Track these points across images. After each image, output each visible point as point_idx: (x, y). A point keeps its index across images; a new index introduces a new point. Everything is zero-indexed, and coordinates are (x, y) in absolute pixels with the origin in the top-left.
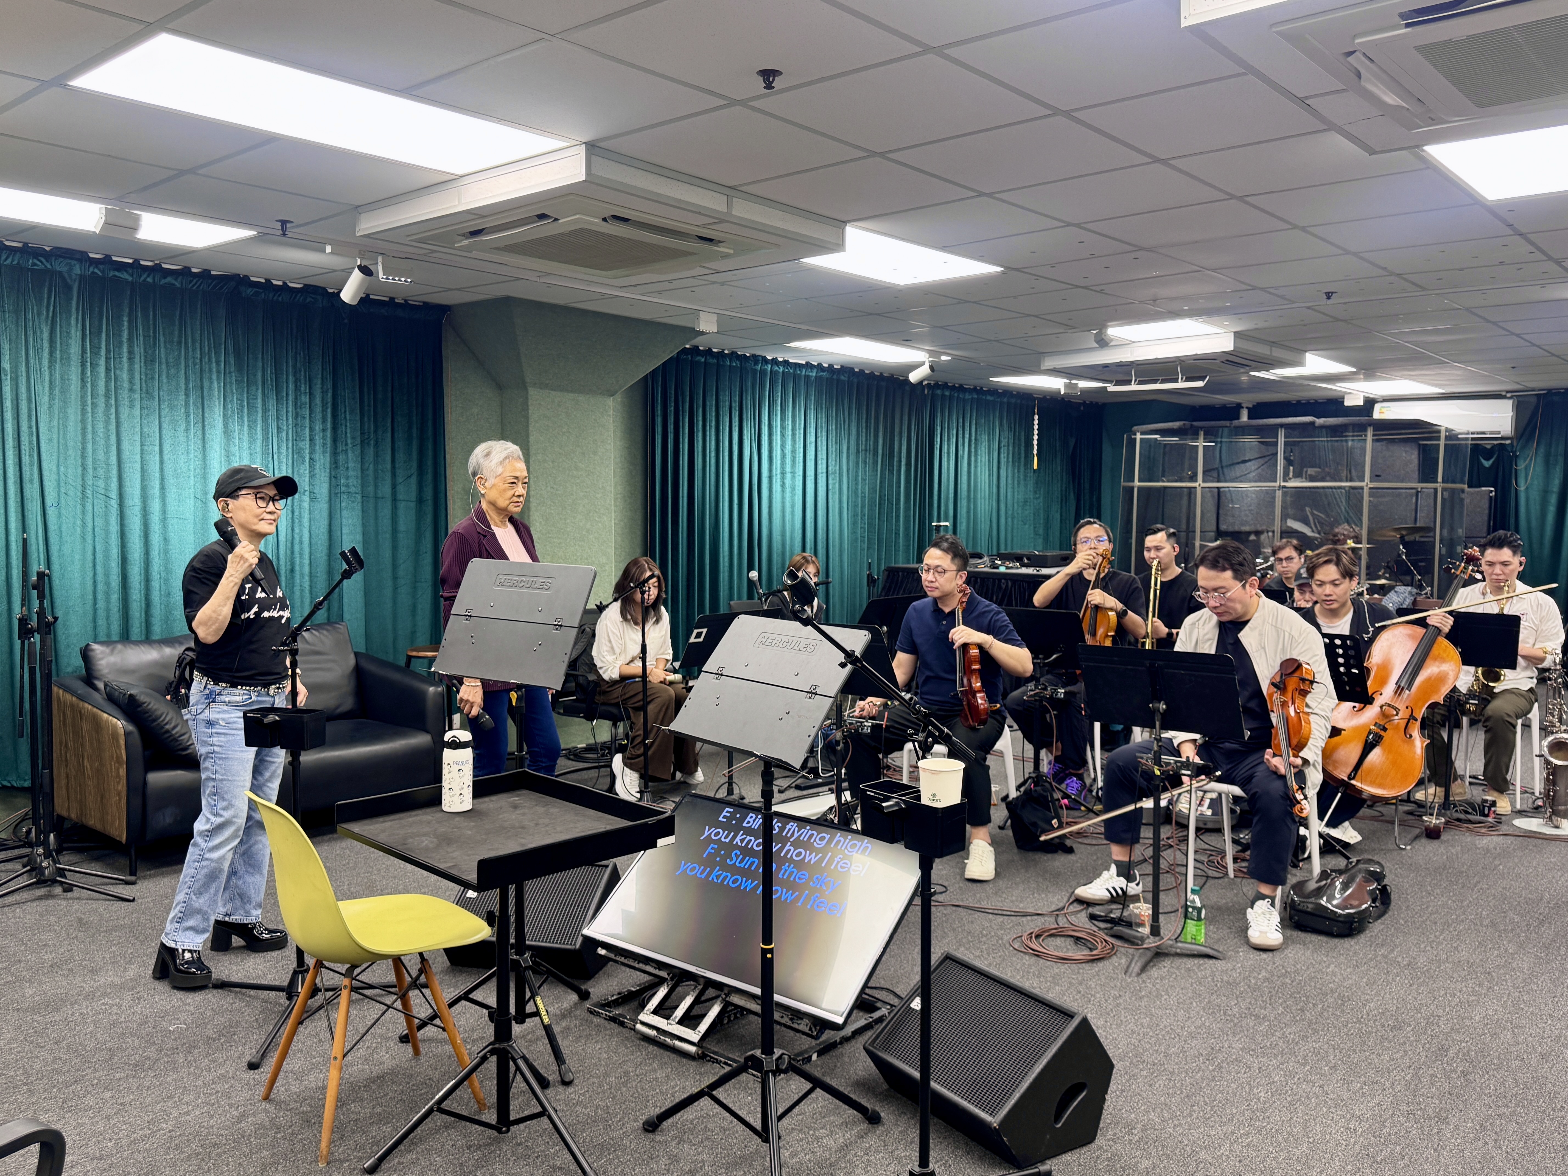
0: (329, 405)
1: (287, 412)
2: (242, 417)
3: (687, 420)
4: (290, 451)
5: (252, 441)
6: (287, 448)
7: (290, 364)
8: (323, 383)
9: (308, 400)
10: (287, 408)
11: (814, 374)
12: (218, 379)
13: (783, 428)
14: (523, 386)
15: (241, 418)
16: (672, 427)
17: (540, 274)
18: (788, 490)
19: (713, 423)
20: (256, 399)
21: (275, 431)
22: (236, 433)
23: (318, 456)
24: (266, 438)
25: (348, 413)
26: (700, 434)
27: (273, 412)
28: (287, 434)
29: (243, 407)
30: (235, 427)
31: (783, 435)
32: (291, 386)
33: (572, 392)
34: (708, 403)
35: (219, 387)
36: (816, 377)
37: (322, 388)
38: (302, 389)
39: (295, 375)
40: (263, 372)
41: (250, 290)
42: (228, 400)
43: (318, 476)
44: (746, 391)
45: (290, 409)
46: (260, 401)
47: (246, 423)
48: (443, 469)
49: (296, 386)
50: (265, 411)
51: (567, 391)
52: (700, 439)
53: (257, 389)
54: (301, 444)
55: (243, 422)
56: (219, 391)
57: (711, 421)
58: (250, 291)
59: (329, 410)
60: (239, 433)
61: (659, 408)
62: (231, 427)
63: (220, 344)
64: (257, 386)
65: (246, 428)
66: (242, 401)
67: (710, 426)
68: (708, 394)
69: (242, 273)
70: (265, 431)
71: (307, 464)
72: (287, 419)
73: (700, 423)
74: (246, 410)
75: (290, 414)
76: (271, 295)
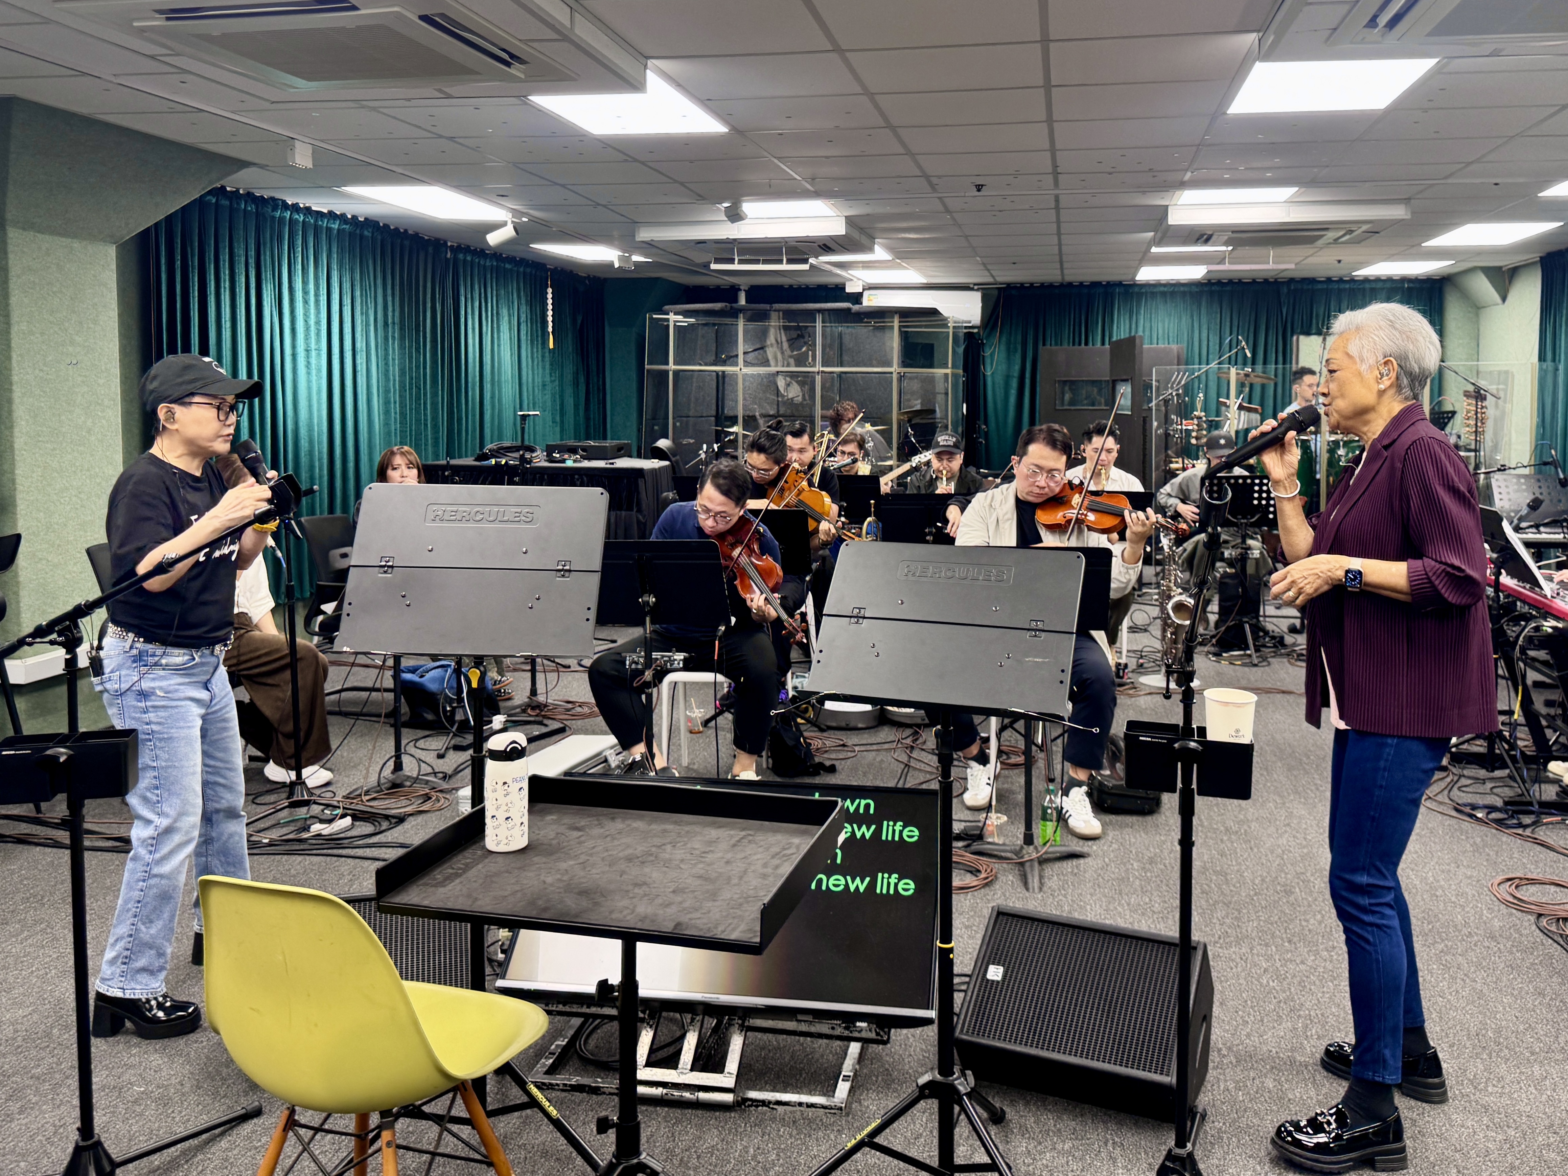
3: (197, 279)
11: (336, 226)
13: (305, 292)
14: (2, 225)
18: (314, 372)
19: (228, 284)
31: (306, 302)
36: (339, 230)
44: (265, 244)
61: (163, 262)
67: (225, 288)
73: (213, 284)
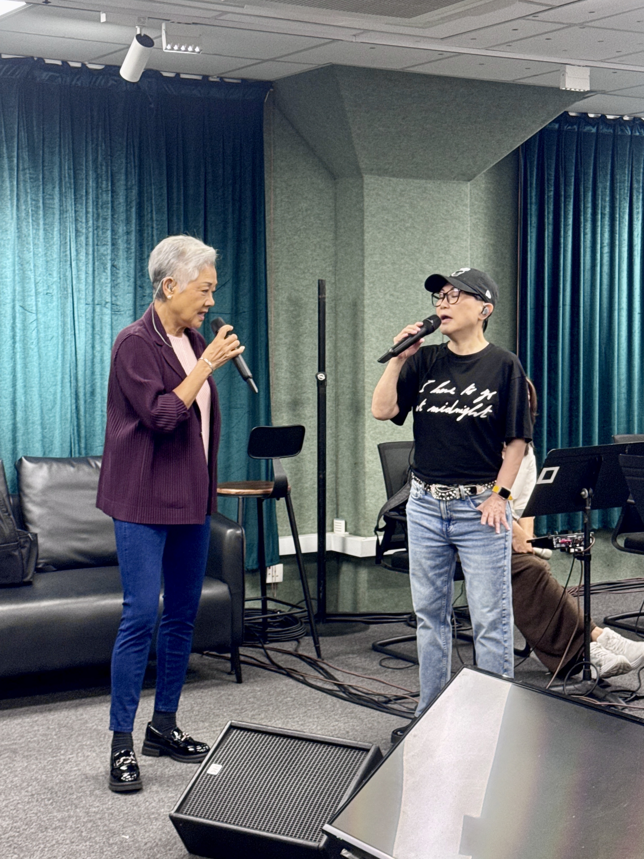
0: (134, 204)
1: (87, 212)
2: (38, 219)
3: (571, 207)
4: (91, 257)
5: (48, 247)
6: (87, 254)
7: (90, 158)
8: (127, 180)
9: (110, 199)
10: (86, 208)
12: (11, 177)
14: (358, 174)
15: (36, 221)
16: (551, 217)
17: (354, 32)
19: (607, 210)
20: (53, 199)
21: (73, 235)
22: (31, 239)
23: (121, 263)
24: (63, 244)
25: (154, 213)
26: (589, 225)
27: (71, 214)
28: (87, 238)
29: (38, 207)
30: (29, 230)
32: (91, 183)
33: (417, 177)
34: (600, 185)
35: (12, 186)
37: (126, 185)
38: (104, 186)
39: (96, 171)
40: (60, 167)
41: (45, 74)
42: (22, 201)
43: (121, 286)
45: (90, 210)
46: (57, 200)
47: (41, 226)
48: (263, 275)
49: (97, 183)
50: (62, 212)
51: (411, 177)
52: (589, 231)
53: (54, 188)
54: (102, 249)
55: (38, 225)
56: (12, 191)
57: (603, 208)
58: (45, 76)
59: (134, 210)
60: (34, 238)
61: (534, 194)
62: (25, 230)
63: (12, 138)
64: (53, 184)
65: (41, 232)
66: (37, 201)
67: (603, 215)
68: (600, 174)
69: (36, 55)
70: (62, 234)
71: (109, 271)
72: (87, 222)
73: (589, 211)
74: (41, 212)
75: (90, 215)
76: (68, 79)
